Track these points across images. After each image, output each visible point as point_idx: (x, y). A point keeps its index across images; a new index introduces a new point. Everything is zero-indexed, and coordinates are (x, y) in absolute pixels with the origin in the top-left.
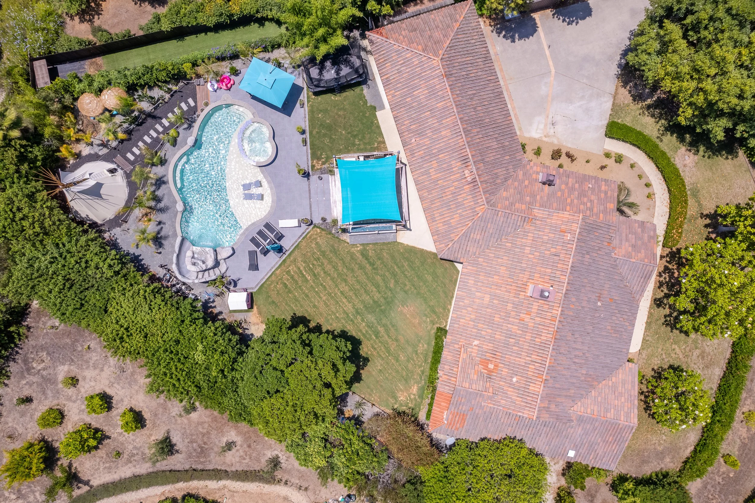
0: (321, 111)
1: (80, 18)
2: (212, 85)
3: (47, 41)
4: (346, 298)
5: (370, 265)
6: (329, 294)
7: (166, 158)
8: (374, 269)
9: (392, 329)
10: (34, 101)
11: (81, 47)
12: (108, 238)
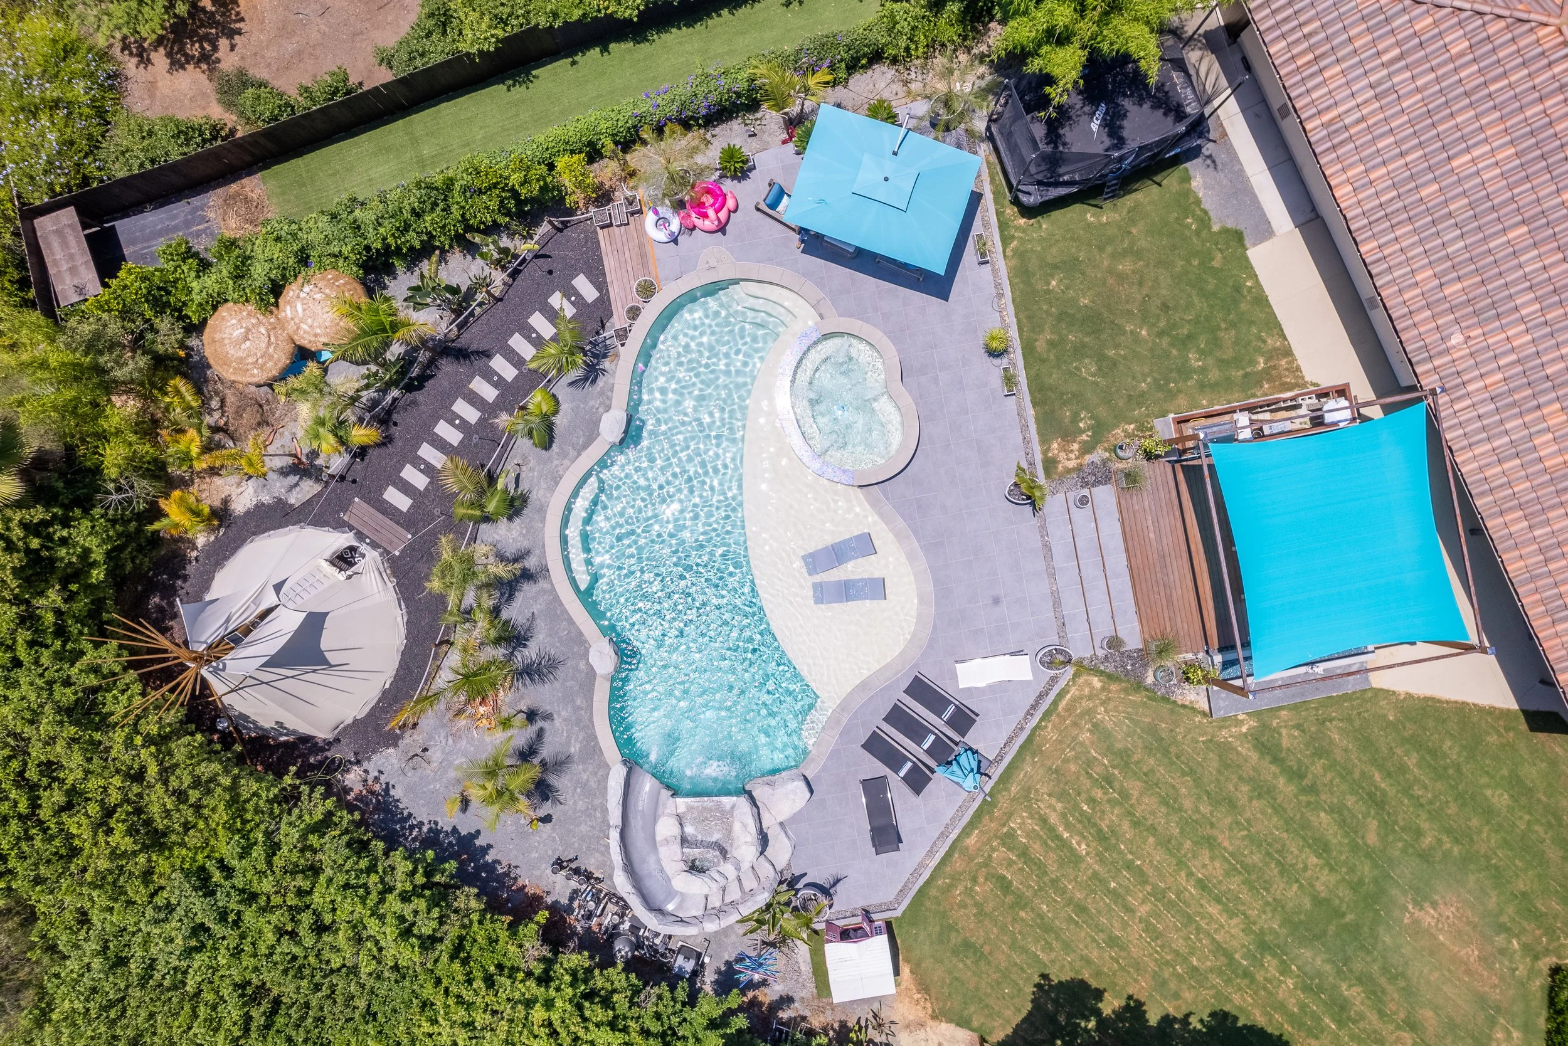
0: (1055, 267)
1: (169, 55)
2: (662, 221)
3: (72, 143)
4: (1218, 900)
5: (1290, 780)
6: (1159, 895)
7: (524, 486)
8: (1304, 790)
9: (1390, 988)
10: (54, 360)
11: (191, 150)
12: (358, 788)
